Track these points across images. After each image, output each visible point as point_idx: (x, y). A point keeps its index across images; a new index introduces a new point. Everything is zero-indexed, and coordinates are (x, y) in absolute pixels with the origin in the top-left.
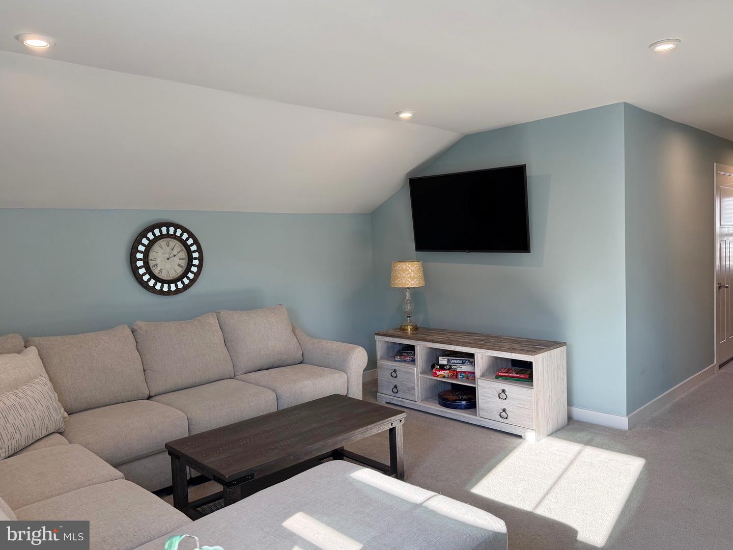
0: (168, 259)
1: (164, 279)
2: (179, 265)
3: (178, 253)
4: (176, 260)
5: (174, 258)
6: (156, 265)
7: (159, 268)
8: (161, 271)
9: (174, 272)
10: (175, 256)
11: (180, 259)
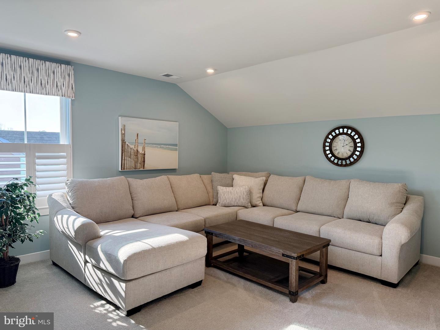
0: (343, 147)
1: (340, 157)
2: (349, 150)
3: (349, 143)
4: (348, 147)
5: (346, 146)
6: (337, 149)
7: (338, 151)
8: (339, 153)
9: (346, 154)
10: (347, 145)
11: (350, 147)
